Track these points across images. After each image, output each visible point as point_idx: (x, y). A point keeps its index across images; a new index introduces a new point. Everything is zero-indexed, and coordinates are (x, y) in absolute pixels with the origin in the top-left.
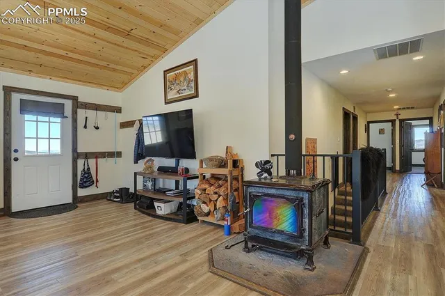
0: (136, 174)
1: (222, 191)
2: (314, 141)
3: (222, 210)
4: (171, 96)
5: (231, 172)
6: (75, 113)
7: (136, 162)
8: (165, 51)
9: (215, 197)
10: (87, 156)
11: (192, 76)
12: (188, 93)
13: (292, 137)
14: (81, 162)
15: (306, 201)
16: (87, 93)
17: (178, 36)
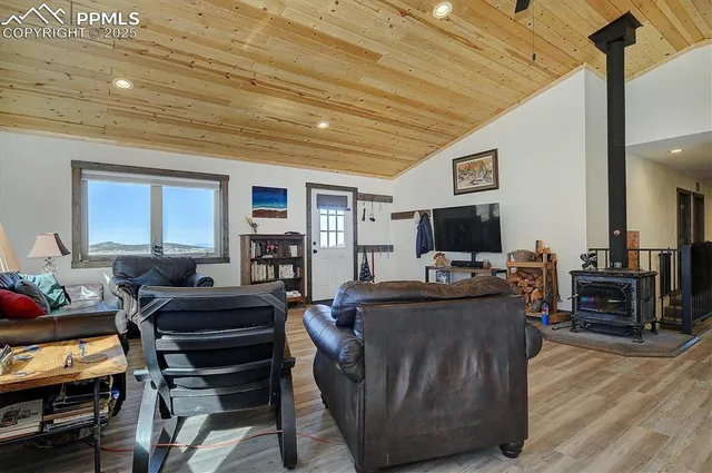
0: (427, 269)
1: (537, 283)
2: (636, 234)
3: (538, 303)
4: (462, 186)
5: (546, 265)
6: (355, 205)
7: (419, 256)
8: (454, 138)
9: (530, 289)
10: (365, 249)
11: (490, 166)
12: (484, 184)
13: (617, 232)
14: (360, 255)
15: (634, 287)
16: (366, 184)
17: (473, 125)
